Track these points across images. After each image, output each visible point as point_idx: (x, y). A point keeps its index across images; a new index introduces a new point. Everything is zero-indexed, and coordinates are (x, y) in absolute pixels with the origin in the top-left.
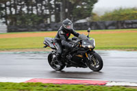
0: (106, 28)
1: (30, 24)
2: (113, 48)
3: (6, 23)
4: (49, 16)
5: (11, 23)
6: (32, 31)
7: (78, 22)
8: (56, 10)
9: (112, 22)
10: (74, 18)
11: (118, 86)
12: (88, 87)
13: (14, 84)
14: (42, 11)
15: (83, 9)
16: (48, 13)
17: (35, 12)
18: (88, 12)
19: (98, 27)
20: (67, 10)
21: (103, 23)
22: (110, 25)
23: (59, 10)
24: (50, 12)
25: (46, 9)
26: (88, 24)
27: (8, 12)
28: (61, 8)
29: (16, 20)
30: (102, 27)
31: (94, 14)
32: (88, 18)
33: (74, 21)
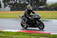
0: (52, 10)
1: (20, 8)
2: (54, 19)
3: (10, 7)
5: (12, 7)
6: (20, 11)
7: (40, 7)
8: (31, 2)
9: (54, 7)
10: (38, 5)
13: (13, 32)
14: (25, 2)
15: (42, 2)
16: (27, 3)
17: (22, 3)
18: (44, 3)
19: (48, 10)
20: (35, 2)
21: (50, 8)
22: (53, 9)
24: (28, 3)
26: (44, 8)
27: (11, 2)
28: (33, 1)
29: (14, 6)
30: (50, 9)
32: (44, 6)
33: (38, 7)
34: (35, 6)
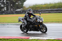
4: (3, 8)
7: (17, 10)
8: (7, 5)
10: (15, 8)
11: (35, 39)
12: (21, 40)
15: (19, 4)
16: (3, 6)
18: (21, 6)
20: (12, 5)
23: (8, 5)
24: (4, 6)
25: (2, 4)
26: (22, 11)
28: (9, 4)
31: (24, 7)
32: (21, 9)
33: (15, 10)
34: (12, 9)
